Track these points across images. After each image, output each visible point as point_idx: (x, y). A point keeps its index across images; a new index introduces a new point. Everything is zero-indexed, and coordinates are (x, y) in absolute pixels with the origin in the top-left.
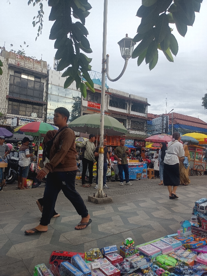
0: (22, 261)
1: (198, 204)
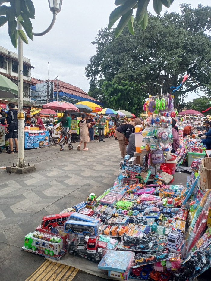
1: (127, 160)
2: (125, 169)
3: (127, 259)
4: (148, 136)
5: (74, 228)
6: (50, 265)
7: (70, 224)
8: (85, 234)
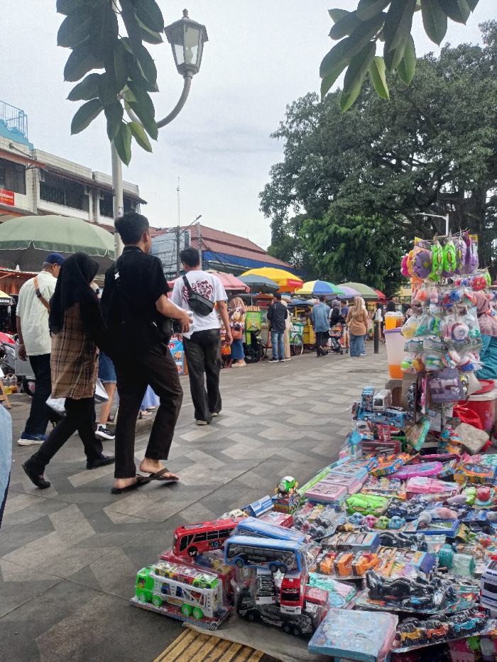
1: (368, 396)
2: (366, 419)
3: (379, 631)
4: (419, 335)
5: (248, 554)
6: (196, 642)
7: (237, 545)
8: (274, 569)
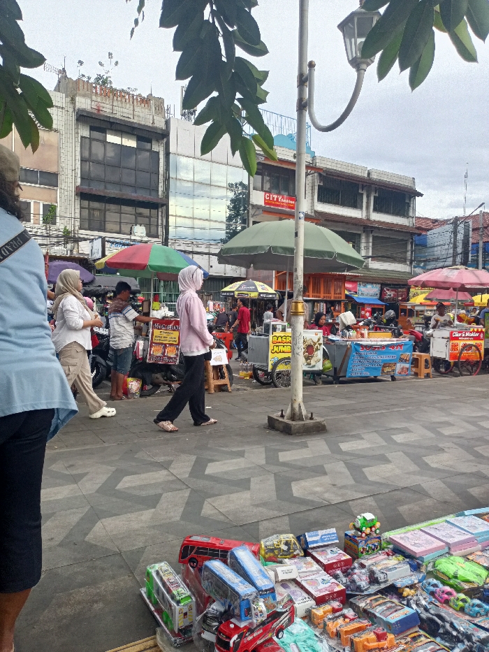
0: (120, 554)
